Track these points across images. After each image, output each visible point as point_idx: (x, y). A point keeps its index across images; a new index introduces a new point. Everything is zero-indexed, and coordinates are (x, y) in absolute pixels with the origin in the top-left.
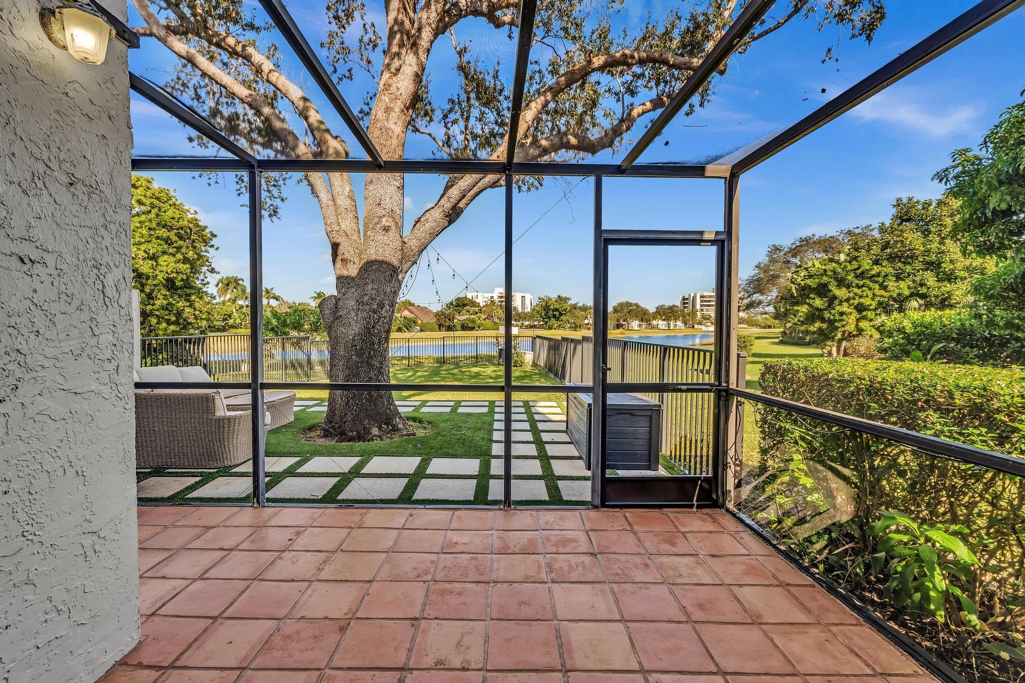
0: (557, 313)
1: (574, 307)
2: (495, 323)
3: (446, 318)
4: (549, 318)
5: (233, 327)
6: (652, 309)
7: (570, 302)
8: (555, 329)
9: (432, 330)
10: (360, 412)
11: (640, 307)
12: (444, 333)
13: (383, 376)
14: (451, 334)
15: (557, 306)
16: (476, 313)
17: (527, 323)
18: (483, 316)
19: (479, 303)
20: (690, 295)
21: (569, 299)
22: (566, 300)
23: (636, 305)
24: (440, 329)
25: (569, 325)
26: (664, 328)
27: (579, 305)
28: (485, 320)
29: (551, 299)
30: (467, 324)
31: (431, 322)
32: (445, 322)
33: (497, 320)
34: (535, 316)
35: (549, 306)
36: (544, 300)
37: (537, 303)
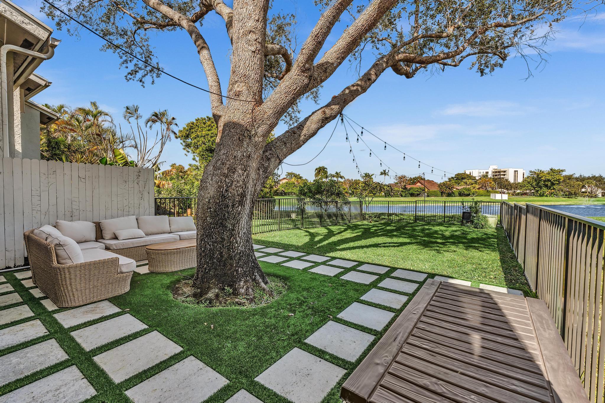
0: (549, 184)
1: (570, 178)
2: (488, 191)
3: (447, 187)
4: (541, 187)
7: (564, 174)
8: (546, 196)
9: (436, 196)
10: (210, 270)
12: (444, 198)
13: (235, 238)
14: (450, 199)
16: (472, 184)
17: (519, 191)
18: (477, 186)
19: (475, 177)
21: (562, 171)
22: (560, 171)
24: (442, 195)
25: (562, 193)
27: (575, 176)
28: (479, 189)
29: (543, 172)
30: (464, 192)
31: (436, 190)
32: (446, 190)
33: (490, 189)
34: (527, 185)
35: (540, 178)
36: (535, 173)
37: (529, 175)
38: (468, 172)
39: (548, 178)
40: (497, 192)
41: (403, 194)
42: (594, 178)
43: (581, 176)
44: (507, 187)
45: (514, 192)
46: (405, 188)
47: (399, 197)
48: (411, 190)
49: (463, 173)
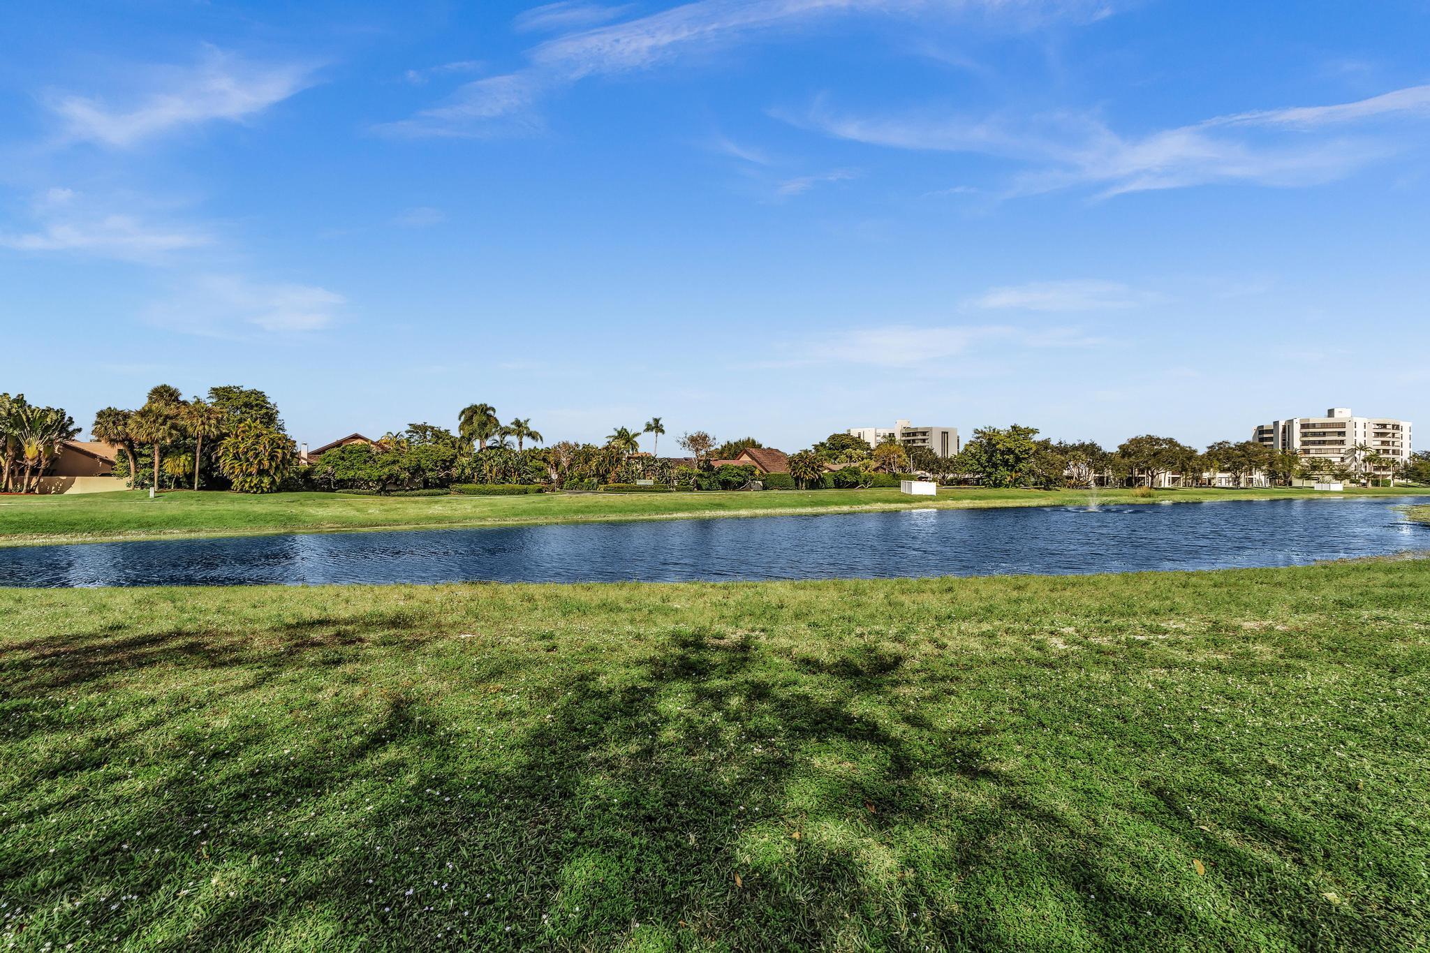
0: (1011, 458)
1: (1045, 445)
2: (894, 475)
3: (807, 466)
4: (995, 466)
5: (458, 480)
6: (1202, 451)
7: (1036, 437)
8: (1007, 486)
9: (784, 486)
11: (1176, 445)
12: (803, 494)
14: (815, 494)
15: (1011, 445)
16: (863, 459)
17: (951, 476)
18: (873, 464)
19: (868, 444)
20: (1276, 424)
21: (1034, 431)
22: (1028, 433)
23: (1171, 442)
24: (797, 485)
25: (1033, 480)
26: (1224, 484)
27: (1052, 443)
28: (876, 470)
29: (998, 432)
30: (845, 478)
31: (783, 472)
32: (805, 473)
33: (899, 472)
34: (970, 462)
35: (994, 445)
36: (985, 433)
37: (973, 439)
38: (854, 434)
39: (1008, 445)
40: (912, 478)
41: (705, 483)
42: (1083, 447)
43: (1060, 443)
44: (931, 466)
45: (944, 477)
46: (709, 468)
47: (691, 491)
48: (723, 472)
49: (844, 435)
